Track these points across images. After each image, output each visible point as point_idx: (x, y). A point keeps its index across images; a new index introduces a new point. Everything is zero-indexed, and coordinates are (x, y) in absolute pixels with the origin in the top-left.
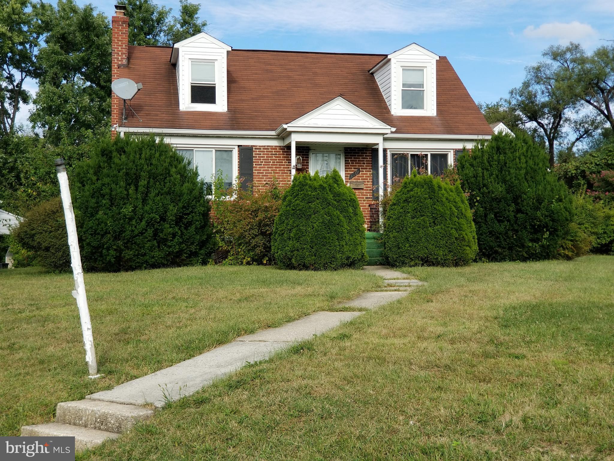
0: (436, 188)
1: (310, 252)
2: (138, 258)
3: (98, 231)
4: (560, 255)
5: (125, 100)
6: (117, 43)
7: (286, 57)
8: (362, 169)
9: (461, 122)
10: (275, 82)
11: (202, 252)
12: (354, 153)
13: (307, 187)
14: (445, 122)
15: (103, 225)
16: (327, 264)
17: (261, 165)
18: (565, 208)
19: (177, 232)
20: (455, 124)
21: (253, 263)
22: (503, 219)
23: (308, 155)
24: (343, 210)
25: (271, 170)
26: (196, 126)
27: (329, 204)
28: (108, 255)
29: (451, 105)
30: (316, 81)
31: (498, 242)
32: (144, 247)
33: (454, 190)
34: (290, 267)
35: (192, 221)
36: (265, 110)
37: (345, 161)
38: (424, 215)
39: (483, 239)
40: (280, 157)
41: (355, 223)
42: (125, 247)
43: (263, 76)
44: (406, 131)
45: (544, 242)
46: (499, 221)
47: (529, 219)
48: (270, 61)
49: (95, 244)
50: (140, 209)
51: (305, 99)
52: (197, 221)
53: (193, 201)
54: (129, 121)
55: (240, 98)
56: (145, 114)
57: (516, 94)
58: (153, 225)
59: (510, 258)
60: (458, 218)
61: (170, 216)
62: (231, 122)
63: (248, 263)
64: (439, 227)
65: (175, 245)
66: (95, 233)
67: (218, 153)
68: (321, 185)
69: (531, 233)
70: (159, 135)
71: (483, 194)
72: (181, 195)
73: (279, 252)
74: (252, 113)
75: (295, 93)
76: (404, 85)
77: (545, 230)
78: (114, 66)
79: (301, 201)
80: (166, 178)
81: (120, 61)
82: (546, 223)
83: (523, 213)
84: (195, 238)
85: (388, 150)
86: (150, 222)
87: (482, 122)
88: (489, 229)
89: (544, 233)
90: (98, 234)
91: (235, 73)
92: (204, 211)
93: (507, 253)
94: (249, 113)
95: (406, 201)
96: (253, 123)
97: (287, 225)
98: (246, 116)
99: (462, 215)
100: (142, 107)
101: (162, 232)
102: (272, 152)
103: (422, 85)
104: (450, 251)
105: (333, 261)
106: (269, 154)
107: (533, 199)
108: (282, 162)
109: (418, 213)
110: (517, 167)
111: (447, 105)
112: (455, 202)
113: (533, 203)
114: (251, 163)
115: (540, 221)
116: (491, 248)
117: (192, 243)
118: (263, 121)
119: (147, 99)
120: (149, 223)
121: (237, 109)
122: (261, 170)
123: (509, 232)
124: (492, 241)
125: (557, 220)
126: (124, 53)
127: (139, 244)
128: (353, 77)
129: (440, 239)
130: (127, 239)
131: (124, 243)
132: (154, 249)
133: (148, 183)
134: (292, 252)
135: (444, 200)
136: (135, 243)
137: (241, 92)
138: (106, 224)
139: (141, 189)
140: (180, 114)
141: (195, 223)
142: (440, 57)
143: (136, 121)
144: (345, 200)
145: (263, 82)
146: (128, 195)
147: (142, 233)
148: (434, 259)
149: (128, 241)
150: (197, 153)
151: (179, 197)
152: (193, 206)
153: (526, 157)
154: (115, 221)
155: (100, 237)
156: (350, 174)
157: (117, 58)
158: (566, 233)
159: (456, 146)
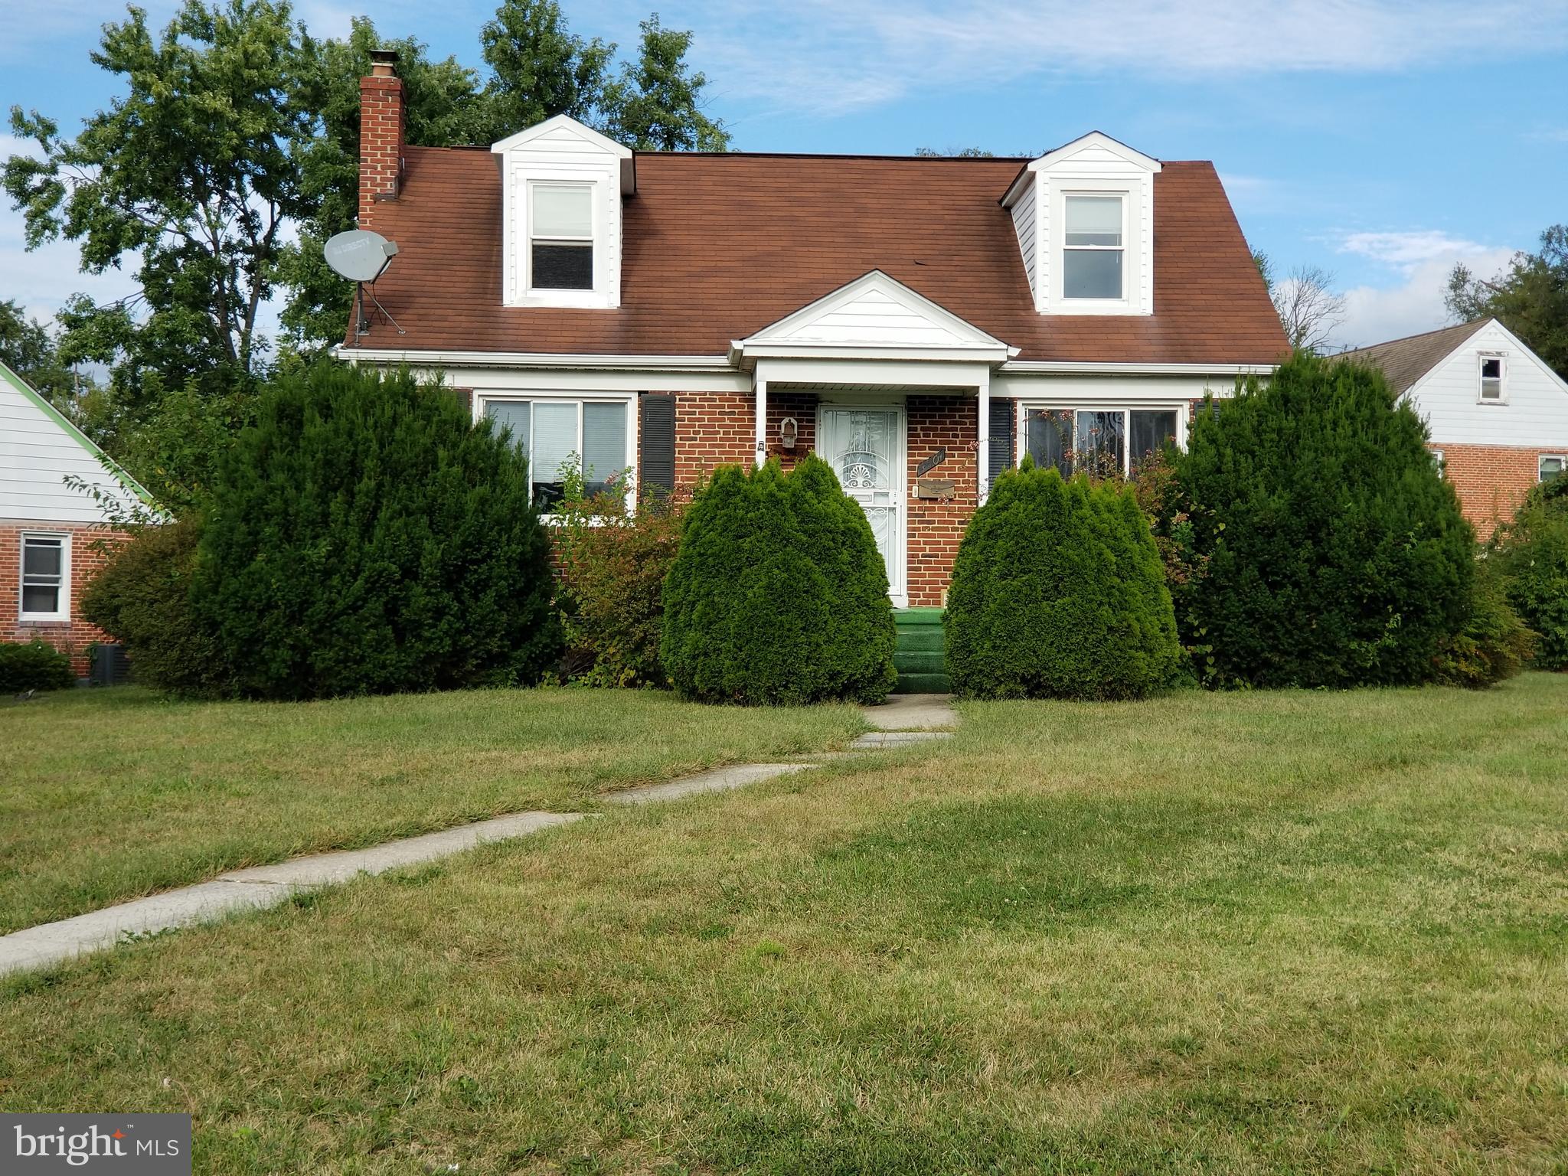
0: (1066, 503)
1: (736, 659)
2: (346, 667)
3: (251, 602)
4: (1446, 671)
5: (360, 283)
6: (371, 142)
7: (796, 170)
8: (950, 449)
9: (1215, 330)
10: (756, 233)
11: (519, 653)
12: (930, 410)
13: (738, 499)
14: (1172, 331)
15: (261, 587)
16: (776, 690)
17: (695, 439)
18: (1444, 552)
19: (448, 606)
20: (1195, 336)
21: (644, 683)
22: (1283, 578)
23: (813, 415)
24: (824, 557)
25: (720, 453)
26: (534, 344)
27: (787, 541)
28: (273, 660)
29: (1198, 286)
30: (860, 230)
31: (1270, 637)
32: (359, 641)
33: (1118, 509)
34: (694, 695)
35: (490, 578)
36: (717, 302)
37: (909, 429)
38: (1030, 571)
39: (1230, 629)
40: (743, 420)
41: (857, 590)
42: (317, 641)
43: (729, 218)
44: (1068, 354)
45: (1390, 641)
46: (1274, 586)
47: (1345, 581)
48: (754, 180)
49: (242, 632)
50: (352, 548)
51: (821, 276)
52: (501, 578)
53: (491, 529)
54: (376, 333)
55: (659, 274)
56: (415, 317)
58: (385, 588)
59: (1302, 678)
60: (1123, 579)
61: (427, 568)
62: (623, 334)
63: (631, 684)
64: (1067, 599)
65: (438, 639)
66: (244, 607)
67: (590, 410)
68: (772, 495)
69: (1357, 618)
70: (427, 366)
71: (1233, 515)
72: (459, 515)
73: (671, 659)
74: (682, 312)
75: (801, 260)
76: (1070, 239)
77: (1390, 608)
78: (366, 197)
79: (720, 534)
80: (425, 473)
81: (378, 185)
82: (1390, 591)
83: (1330, 565)
84: (496, 621)
85: (1019, 404)
86: (377, 581)
87: (1269, 331)
88: (1245, 603)
89: (1389, 616)
90: (252, 608)
91: (660, 212)
92: (522, 553)
93: (1294, 665)
94: (672, 312)
95: (991, 534)
96: (678, 335)
97: (687, 591)
98: (664, 318)
99: (1129, 569)
100: (411, 300)
101: (407, 606)
102: (723, 407)
103: (1116, 239)
104: (1095, 662)
105: (793, 683)
106: (714, 413)
107: (1359, 530)
108: (748, 433)
109: (1017, 564)
110: (1326, 447)
111: (1188, 286)
112: (1115, 538)
113: (1357, 541)
114: (672, 434)
115: (1374, 587)
116: (1253, 653)
117: (491, 633)
118: (703, 330)
119: (429, 278)
120: (374, 583)
121: (645, 301)
122: (693, 453)
123: (1297, 613)
124: (1252, 636)
125: (1421, 585)
126: (390, 167)
127: (348, 634)
128: (956, 217)
129: (1070, 630)
130: (319, 621)
131: (312, 631)
132: (387, 646)
133: (380, 485)
134: (694, 657)
135: (1085, 532)
136: (339, 632)
137: (666, 258)
138: (268, 585)
139: (360, 500)
140: (502, 314)
141: (496, 585)
142: (1163, 166)
143: (391, 334)
144: (830, 532)
145: (726, 233)
146: (326, 515)
147: (355, 608)
148: (1054, 680)
149: (322, 628)
150: (539, 410)
151: (456, 519)
152: (491, 541)
153: (1352, 418)
154: (289, 578)
155: (254, 615)
156: (921, 463)
157: (373, 180)
158: (1465, 617)
159: (1197, 391)
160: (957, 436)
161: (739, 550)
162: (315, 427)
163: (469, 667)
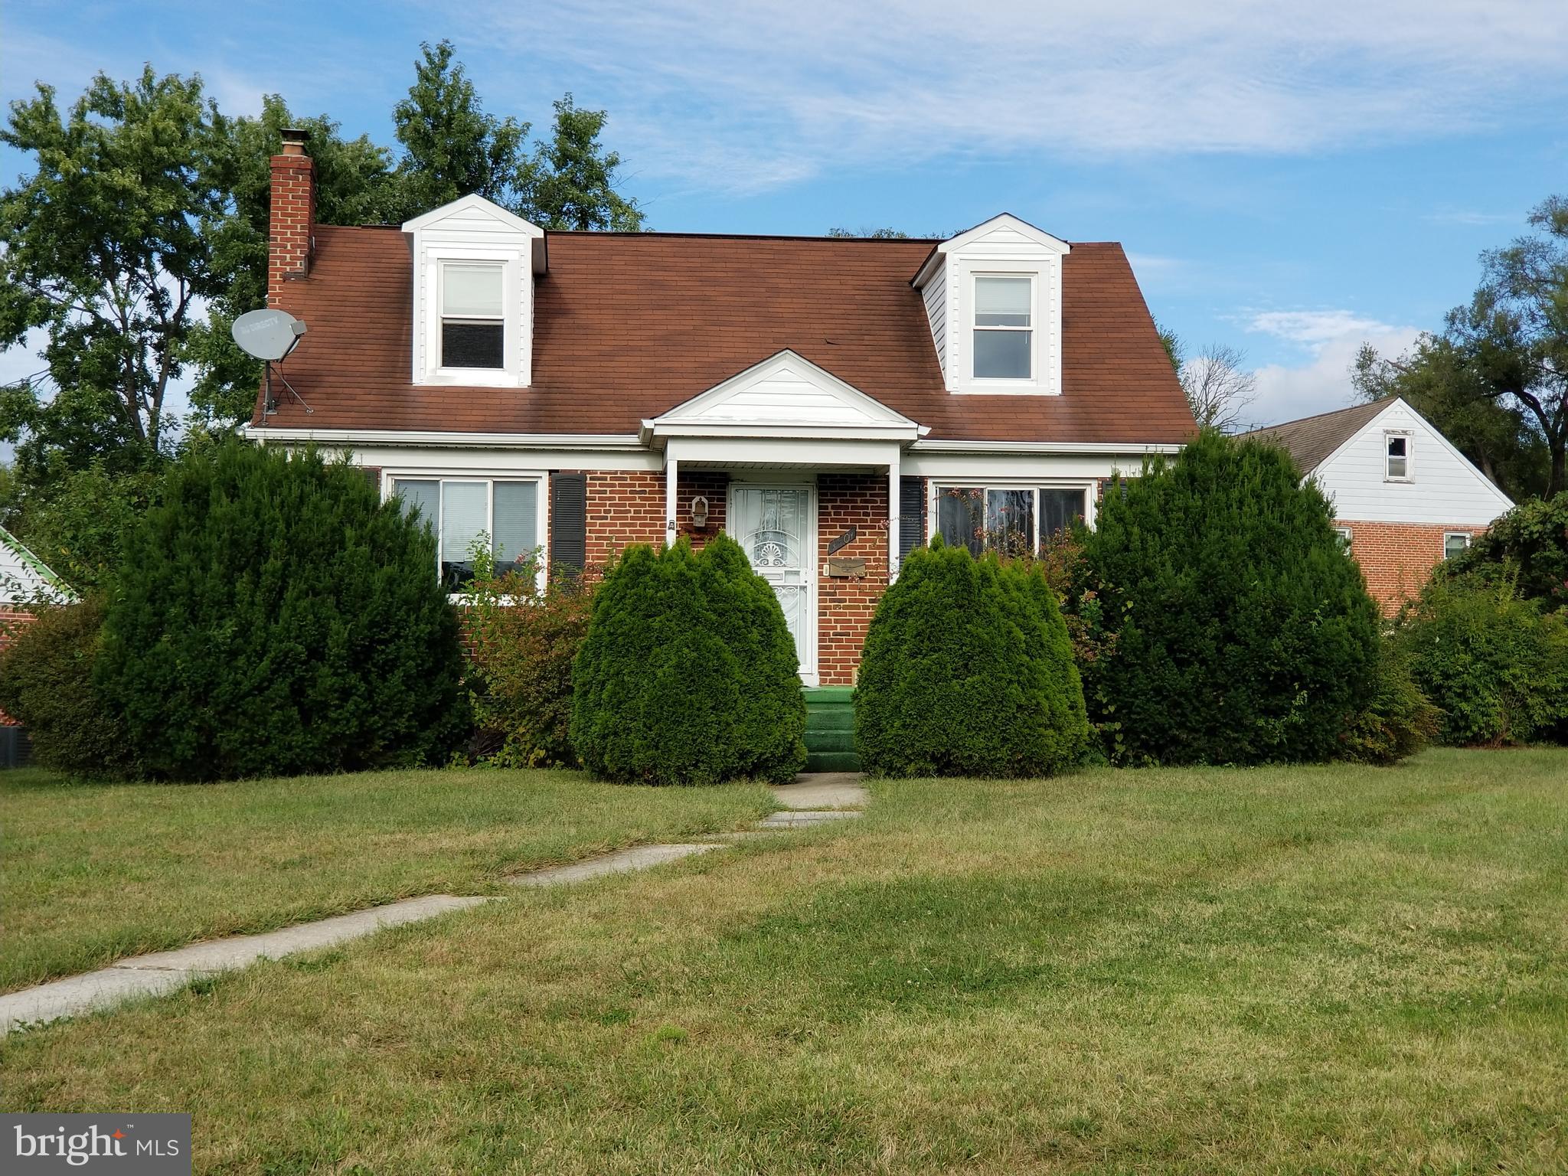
0: (976, 581)
1: (645, 738)
2: (251, 749)
3: (155, 684)
4: (1353, 748)
5: (268, 362)
6: (281, 221)
7: (709, 250)
8: (861, 527)
9: (1123, 410)
10: (667, 312)
11: (427, 733)
12: (841, 488)
13: (647, 578)
14: (1080, 410)
15: (166, 668)
16: (686, 769)
17: (606, 518)
18: (1350, 629)
19: (355, 687)
20: (1103, 416)
21: (553, 763)
22: (1190, 656)
23: (724, 493)
24: (733, 636)
25: (631, 532)
26: (443, 423)
27: (697, 620)
28: (178, 741)
29: (1106, 366)
30: (770, 310)
31: (1178, 714)
32: (265, 723)
33: (1027, 587)
34: (603, 775)
35: (397, 658)
36: (628, 381)
37: (820, 508)
38: (940, 649)
39: (1138, 706)
40: (654, 499)
41: (767, 669)
42: (222, 722)
43: (641, 297)
44: (976, 432)
45: (1296, 718)
46: (1181, 664)
47: (1252, 659)
48: (665, 259)
49: (147, 713)
50: (258, 629)
51: (732, 355)
52: (409, 658)
53: (399, 609)
54: (281, 412)
55: (570, 353)
56: (325, 396)
57: (1463, 323)
58: (291, 669)
59: (1209, 755)
60: (1032, 657)
61: (334, 648)
62: (533, 413)
63: (541, 764)
64: (976, 678)
65: (345, 720)
66: (149, 688)
67: (501, 489)
68: (681, 574)
69: (1264, 695)
70: (336, 445)
71: (1141, 593)
72: (367, 594)
73: (581, 739)
74: (592, 391)
75: (713, 339)
76: (980, 319)
77: (1297, 685)
78: (275, 276)
79: (630, 614)
80: (332, 553)
81: (287, 264)
82: (1297, 668)
83: (1238, 643)
84: (403, 701)
85: (930, 482)
86: (283, 662)
87: (1177, 411)
88: (1153, 681)
89: (1296, 693)
90: (157, 689)
91: (571, 291)
92: (430, 633)
93: (1202, 743)
94: (584, 391)
95: (901, 612)
96: (588, 414)
97: (597, 671)
98: (575, 397)
99: (1038, 647)
100: (319, 379)
101: (314, 686)
102: (634, 485)
103: (1024, 319)
104: (1005, 740)
105: (703, 762)
106: (625, 492)
107: (1265, 608)
108: (658, 512)
109: (926, 643)
110: (1232, 526)
111: (1096, 366)
112: (1024, 616)
113: (1263, 618)
114: (582, 513)
115: (1281, 664)
116: (1161, 730)
117: (399, 714)
118: (615, 409)
119: (337, 357)
120: (280, 664)
121: (556, 379)
122: (604, 532)
123: (1204, 690)
124: (1160, 714)
125: (1328, 662)
126: (299, 246)
127: (254, 715)
128: (867, 297)
129: (980, 708)
130: (224, 702)
131: (217, 713)
132: (293, 727)
133: (287, 565)
134: (604, 737)
136: (244, 713)
137: (576, 337)
138: (173, 666)
139: (267, 580)
140: (412, 393)
141: (404, 665)
142: (1071, 247)
143: (298, 413)
144: (740, 611)
145: (637, 312)
146: (231, 595)
147: (260, 689)
148: (963, 758)
149: (227, 709)
150: (449, 489)
151: (364, 598)
152: (399, 620)
153: (1259, 497)
154: (194, 659)
155: (159, 697)
156: (832, 541)
157: (282, 259)
158: (1370, 694)
159: (1105, 470)
160: (866, 514)
161: (649, 628)
162: (222, 507)
163: (376, 748)
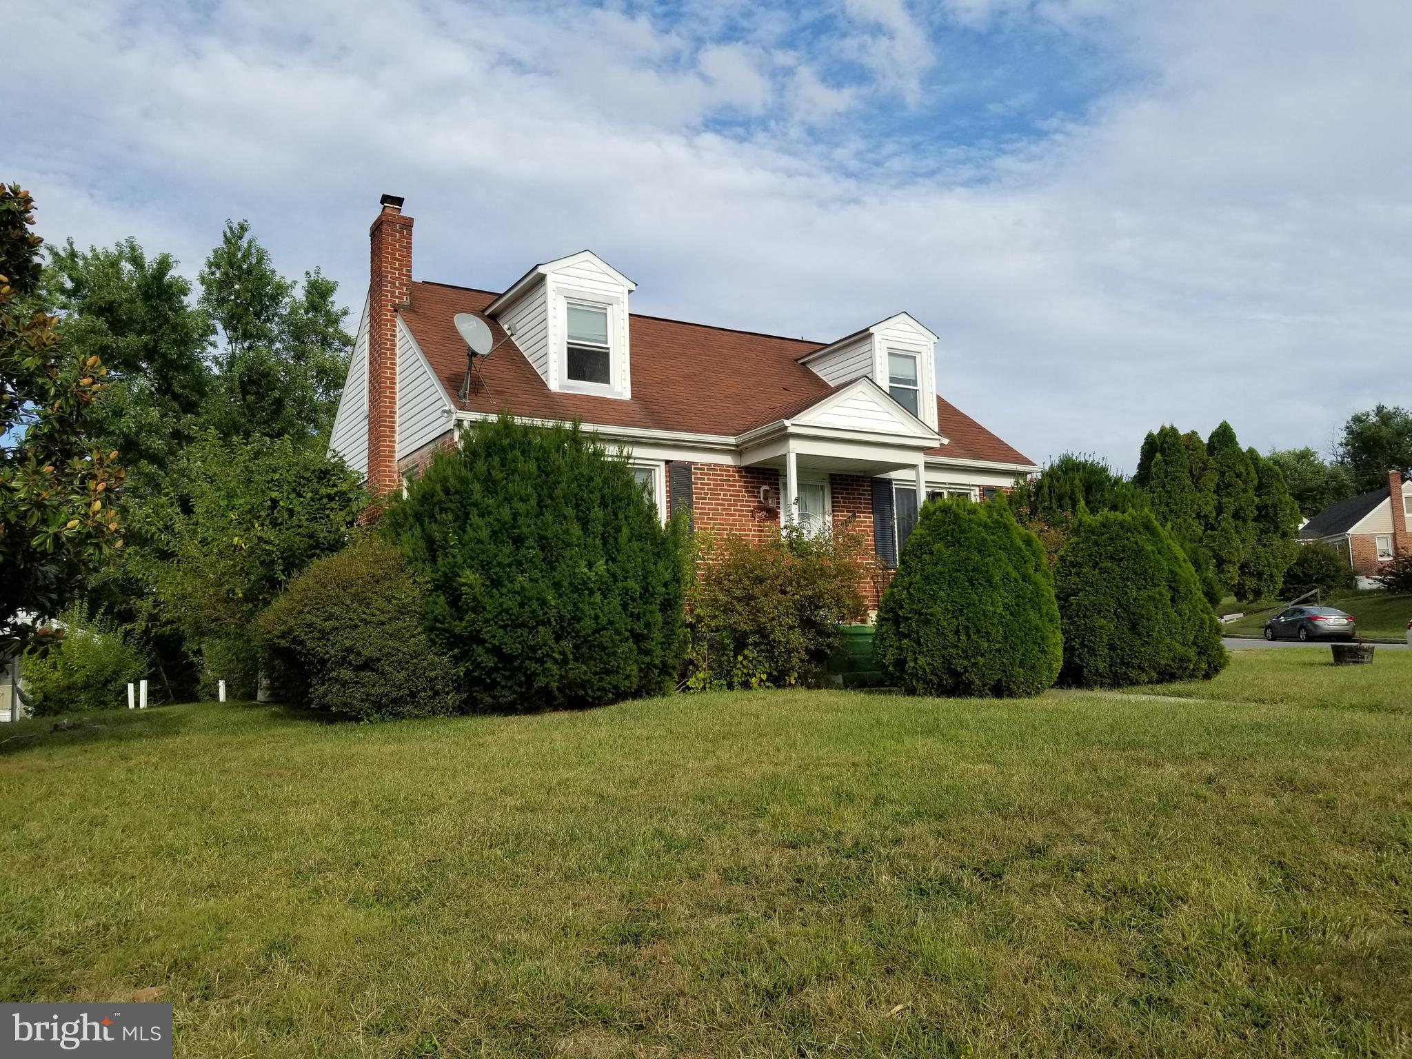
3: (525, 618)
6: (391, 262)
8: (859, 512)
9: (978, 443)
12: (846, 485)
15: (538, 604)
17: (705, 499)
23: (778, 485)
25: (722, 510)
37: (833, 498)
40: (735, 486)
42: (577, 654)
56: (495, 393)
58: (625, 606)
66: (513, 625)
76: (892, 379)
78: (386, 306)
81: (396, 297)
85: (893, 483)
94: (668, 405)
102: (722, 475)
103: (915, 383)
106: (717, 480)
108: (738, 496)
114: (689, 493)
121: (645, 396)
122: (705, 509)
127: (606, 647)
130: (584, 636)
131: (576, 646)
136: (599, 646)
140: (555, 396)
143: (485, 403)
149: (586, 642)
154: (561, 596)
156: (842, 521)
157: (392, 292)
159: (985, 481)
160: (861, 503)
